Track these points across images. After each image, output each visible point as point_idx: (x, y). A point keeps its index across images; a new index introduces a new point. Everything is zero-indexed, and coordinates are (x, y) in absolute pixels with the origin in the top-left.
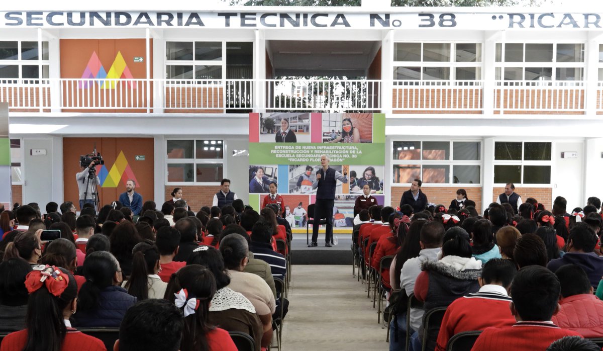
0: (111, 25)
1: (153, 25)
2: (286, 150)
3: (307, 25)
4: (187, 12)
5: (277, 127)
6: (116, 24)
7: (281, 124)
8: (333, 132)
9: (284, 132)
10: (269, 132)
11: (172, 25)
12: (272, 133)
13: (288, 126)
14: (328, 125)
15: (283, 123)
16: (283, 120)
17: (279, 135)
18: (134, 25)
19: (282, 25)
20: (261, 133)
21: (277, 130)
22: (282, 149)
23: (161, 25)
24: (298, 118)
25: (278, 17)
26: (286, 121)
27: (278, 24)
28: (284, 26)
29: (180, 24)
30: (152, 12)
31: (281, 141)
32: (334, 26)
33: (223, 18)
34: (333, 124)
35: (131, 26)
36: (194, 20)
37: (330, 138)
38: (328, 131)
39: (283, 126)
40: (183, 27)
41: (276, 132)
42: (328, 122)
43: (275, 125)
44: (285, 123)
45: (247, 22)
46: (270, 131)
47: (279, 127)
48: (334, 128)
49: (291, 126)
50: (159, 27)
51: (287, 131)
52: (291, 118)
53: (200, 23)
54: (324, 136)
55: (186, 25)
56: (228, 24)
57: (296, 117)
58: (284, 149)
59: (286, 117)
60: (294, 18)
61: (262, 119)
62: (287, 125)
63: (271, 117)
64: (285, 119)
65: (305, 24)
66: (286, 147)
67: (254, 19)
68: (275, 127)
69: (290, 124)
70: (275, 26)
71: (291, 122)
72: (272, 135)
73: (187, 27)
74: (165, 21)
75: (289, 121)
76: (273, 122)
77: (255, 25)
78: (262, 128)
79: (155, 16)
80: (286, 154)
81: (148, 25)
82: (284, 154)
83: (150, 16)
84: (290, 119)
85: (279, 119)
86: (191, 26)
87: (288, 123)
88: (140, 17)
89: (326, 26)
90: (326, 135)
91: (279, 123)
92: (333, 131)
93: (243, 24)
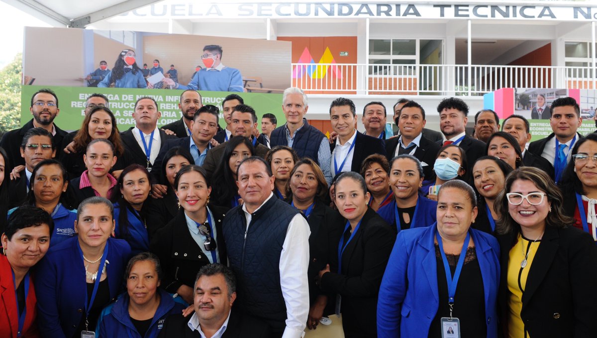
0: (334, 15)
1: (373, 15)
2: (542, 127)
3: (516, 16)
4: (404, 4)
5: (533, 103)
6: (339, 15)
7: (536, 100)
8: (592, 109)
9: (540, 109)
10: (524, 109)
11: (390, 15)
12: (528, 109)
13: (545, 102)
14: (586, 102)
15: (539, 99)
16: (539, 96)
17: (535, 112)
18: (355, 15)
19: (493, 15)
20: (516, 109)
21: (533, 107)
22: (539, 127)
23: (380, 15)
24: (555, 94)
25: (489, 8)
26: (542, 97)
27: (489, 15)
28: (495, 17)
29: (398, 14)
30: (372, 3)
31: (537, 118)
32: (541, 17)
33: (439, 9)
34: (591, 100)
35: (352, 16)
36: (411, 11)
37: (588, 115)
38: (586, 108)
39: (539, 102)
40: (401, 17)
41: (532, 109)
42: (586, 98)
43: (530, 101)
44: (542, 99)
45: (460, 13)
46: (526, 107)
47: (535, 103)
48: (592, 105)
49: (548, 103)
50: (379, 17)
51: (544, 108)
52: (548, 94)
53: (417, 13)
54: (582, 113)
55: (403, 15)
56: (442, 15)
57: (553, 93)
58: (541, 127)
59: (542, 93)
60: (504, 9)
61: (516, 95)
62: (543, 101)
63: (527, 93)
64: (542, 95)
65: (515, 15)
66: (543, 125)
67: (467, 10)
68: (530, 103)
69: (546, 100)
70: (486, 16)
71: (548, 98)
72: (528, 111)
73: (405, 17)
74: (384, 12)
75: (546, 97)
76: (528, 98)
77: (468, 16)
78: (517, 104)
79: (375, 6)
80: (542, 131)
81: (368, 15)
82: (540, 131)
83: (370, 6)
84: (546, 95)
85: (535, 95)
86: (408, 16)
87: (545, 99)
88: (361, 8)
89: (534, 17)
90: (584, 112)
91: (535, 99)
92: (592, 107)
93: (457, 15)
